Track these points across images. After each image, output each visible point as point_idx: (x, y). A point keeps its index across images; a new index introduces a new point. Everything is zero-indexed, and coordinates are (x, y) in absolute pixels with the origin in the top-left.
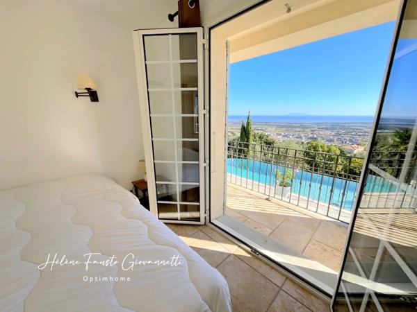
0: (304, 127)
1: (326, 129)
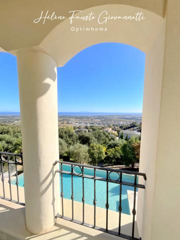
0: (88, 118)
1: (97, 118)
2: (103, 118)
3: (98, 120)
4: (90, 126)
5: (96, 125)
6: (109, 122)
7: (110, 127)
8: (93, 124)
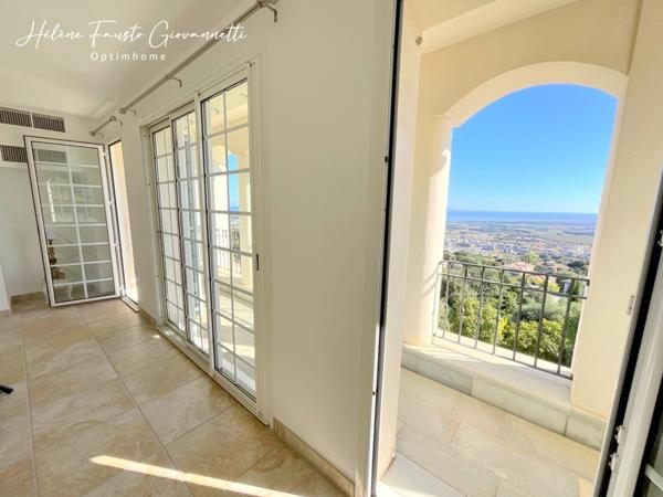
2: (505, 230)
3: (484, 236)
4: (456, 254)
5: (477, 251)
6: (528, 246)
7: (527, 260)
8: (467, 246)
